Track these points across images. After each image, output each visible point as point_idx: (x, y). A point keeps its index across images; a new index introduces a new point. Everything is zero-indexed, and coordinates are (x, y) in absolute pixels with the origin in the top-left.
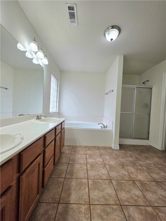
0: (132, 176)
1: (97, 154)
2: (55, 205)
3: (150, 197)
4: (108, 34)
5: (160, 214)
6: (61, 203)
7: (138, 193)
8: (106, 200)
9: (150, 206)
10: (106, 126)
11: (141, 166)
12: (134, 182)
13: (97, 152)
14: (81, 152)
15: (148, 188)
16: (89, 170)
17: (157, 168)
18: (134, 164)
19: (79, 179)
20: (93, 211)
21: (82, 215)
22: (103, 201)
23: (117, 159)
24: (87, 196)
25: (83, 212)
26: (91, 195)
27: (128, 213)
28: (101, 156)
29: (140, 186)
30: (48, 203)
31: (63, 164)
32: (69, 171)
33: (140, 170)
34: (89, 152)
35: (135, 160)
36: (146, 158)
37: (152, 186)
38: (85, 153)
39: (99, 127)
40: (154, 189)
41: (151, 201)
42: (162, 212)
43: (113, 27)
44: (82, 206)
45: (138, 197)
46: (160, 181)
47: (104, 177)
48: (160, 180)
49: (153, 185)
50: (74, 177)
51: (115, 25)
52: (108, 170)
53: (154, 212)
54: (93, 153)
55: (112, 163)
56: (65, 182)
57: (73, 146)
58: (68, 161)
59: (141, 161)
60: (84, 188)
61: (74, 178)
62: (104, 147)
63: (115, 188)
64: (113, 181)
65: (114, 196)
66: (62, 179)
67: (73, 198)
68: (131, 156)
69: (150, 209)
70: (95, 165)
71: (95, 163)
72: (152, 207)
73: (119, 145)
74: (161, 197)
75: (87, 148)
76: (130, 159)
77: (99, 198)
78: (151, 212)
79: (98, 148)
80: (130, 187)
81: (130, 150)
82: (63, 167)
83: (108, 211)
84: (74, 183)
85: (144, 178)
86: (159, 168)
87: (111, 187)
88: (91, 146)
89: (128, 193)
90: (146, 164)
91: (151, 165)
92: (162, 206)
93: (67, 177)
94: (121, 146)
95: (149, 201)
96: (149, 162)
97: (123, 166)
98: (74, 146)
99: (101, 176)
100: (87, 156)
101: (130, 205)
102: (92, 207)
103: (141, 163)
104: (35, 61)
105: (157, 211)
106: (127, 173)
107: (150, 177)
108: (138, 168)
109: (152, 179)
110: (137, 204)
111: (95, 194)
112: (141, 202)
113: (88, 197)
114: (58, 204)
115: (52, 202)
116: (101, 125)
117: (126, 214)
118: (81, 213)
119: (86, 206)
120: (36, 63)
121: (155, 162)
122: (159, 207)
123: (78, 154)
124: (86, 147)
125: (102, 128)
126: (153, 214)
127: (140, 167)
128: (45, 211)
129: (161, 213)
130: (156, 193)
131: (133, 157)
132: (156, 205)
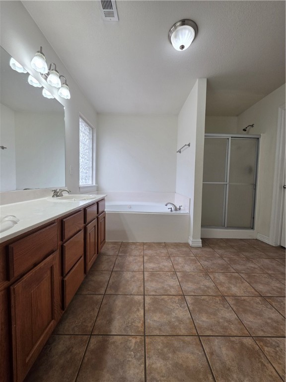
0: (221, 289)
1: (163, 255)
2: (85, 337)
3: (249, 321)
4: (176, 37)
5: (266, 349)
6: (95, 335)
7: (229, 315)
8: (173, 327)
9: (248, 336)
10: (178, 207)
11: (238, 272)
12: (223, 298)
13: (163, 251)
14: (136, 252)
15: (248, 308)
16: (147, 280)
17: (265, 275)
18: (225, 269)
19: (129, 296)
20: (149, 347)
21: (130, 353)
22: (167, 330)
23: (197, 262)
24: (141, 322)
25: (132, 348)
26: (148, 321)
27: (210, 348)
28: (169, 257)
29: (234, 304)
30: (73, 335)
31: (102, 273)
32: (113, 283)
33: (236, 278)
34: (149, 252)
35: (229, 262)
36: (248, 259)
37: (255, 305)
38: (142, 253)
39: (166, 210)
40: (258, 308)
41: (251, 328)
42: (269, 345)
43: (184, 22)
44: (130, 338)
45: (229, 321)
46: (269, 295)
47: (173, 292)
48: (271, 294)
49: (258, 303)
50: (119, 293)
51: (188, 18)
52: (180, 280)
53: (255, 345)
54: (156, 253)
55: (188, 268)
56: (104, 301)
57: (122, 242)
58: (112, 267)
59: (239, 264)
60: (135, 310)
61: (121, 293)
62: (176, 243)
63: (191, 308)
64: (188, 298)
65: (188, 321)
66: (100, 296)
67: (116, 326)
68: (221, 257)
69: (248, 341)
70: (158, 273)
71: (157, 269)
72: (253, 337)
73: (201, 239)
74: (269, 321)
75: (145, 246)
76: (220, 261)
77: (162, 326)
78: (250, 346)
79: (166, 245)
80: (217, 307)
81: (221, 248)
82: (103, 277)
83: (175, 345)
84: (119, 302)
85: (242, 292)
86: (270, 275)
87: (184, 308)
88: (154, 243)
89: (212, 317)
90: (248, 268)
91: (256, 270)
92: (269, 335)
93: (109, 292)
94: (205, 241)
95: (249, 328)
96: (252, 265)
97: (206, 272)
98: (124, 243)
99: (166, 290)
100: (146, 258)
101: (215, 336)
102: (147, 340)
103: (238, 267)
104: (46, 94)
105: (262, 344)
106: (212, 285)
107: (253, 290)
108: (232, 275)
109: (256, 293)
110: (227, 334)
111: (155, 319)
112: (234, 329)
113: (143, 324)
114: (91, 337)
115: (80, 333)
116: (170, 206)
117: (207, 350)
118: (128, 349)
119: (138, 339)
120: (49, 97)
121: (262, 266)
122: (264, 338)
123: (130, 255)
124: (144, 244)
125: (171, 211)
126: (254, 348)
127: (236, 274)
128: (67, 347)
129: (268, 347)
130: (261, 315)
131: (225, 258)
132: (261, 334)
